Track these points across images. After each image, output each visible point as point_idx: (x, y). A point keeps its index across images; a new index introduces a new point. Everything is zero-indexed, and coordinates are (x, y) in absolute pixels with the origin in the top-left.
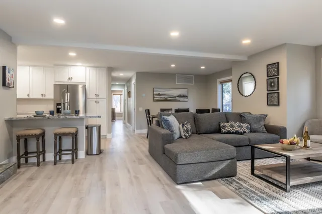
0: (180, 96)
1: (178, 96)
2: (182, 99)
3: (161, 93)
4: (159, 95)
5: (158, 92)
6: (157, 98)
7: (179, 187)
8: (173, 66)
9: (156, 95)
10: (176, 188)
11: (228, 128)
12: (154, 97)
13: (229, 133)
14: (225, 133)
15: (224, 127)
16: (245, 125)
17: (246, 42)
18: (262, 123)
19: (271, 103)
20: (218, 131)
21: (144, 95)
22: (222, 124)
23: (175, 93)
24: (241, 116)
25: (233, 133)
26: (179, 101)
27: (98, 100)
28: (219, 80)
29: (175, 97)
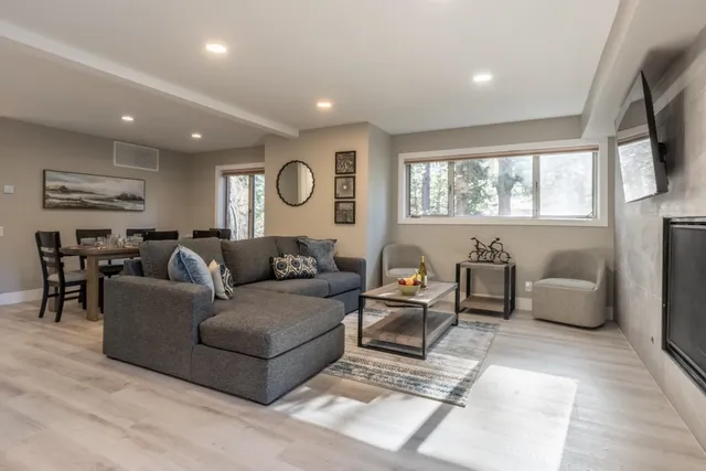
0: (123, 197)
1: (118, 198)
2: (129, 205)
3: (67, 185)
4: (64, 190)
5: (61, 184)
6: (55, 198)
7: (279, 408)
8: (128, 119)
9: (53, 190)
10: (276, 412)
11: (290, 269)
12: (45, 197)
13: (292, 277)
14: (284, 279)
15: (282, 266)
16: (310, 260)
17: (324, 105)
18: (331, 255)
19: (341, 220)
20: (271, 275)
21: (8, 189)
22: (277, 260)
23: (112, 188)
24: (298, 242)
25: (298, 277)
26: (122, 210)
28: (219, 169)
29: (110, 200)
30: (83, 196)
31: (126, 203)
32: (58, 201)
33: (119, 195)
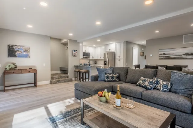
0: (187, 54)
1: (184, 55)
3: (165, 53)
4: (164, 54)
5: (163, 53)
9: (161, 54)
12: (159, 56)
21: (151, 55)
26: (186, 59)
27: (120, 59)
29: (181, 55)
30: (170, 55)
31: (187, 56)
32: (162, 57)
33: (184, 53)
